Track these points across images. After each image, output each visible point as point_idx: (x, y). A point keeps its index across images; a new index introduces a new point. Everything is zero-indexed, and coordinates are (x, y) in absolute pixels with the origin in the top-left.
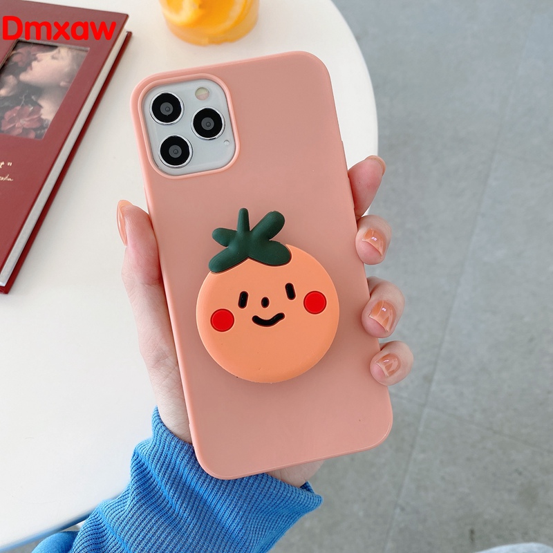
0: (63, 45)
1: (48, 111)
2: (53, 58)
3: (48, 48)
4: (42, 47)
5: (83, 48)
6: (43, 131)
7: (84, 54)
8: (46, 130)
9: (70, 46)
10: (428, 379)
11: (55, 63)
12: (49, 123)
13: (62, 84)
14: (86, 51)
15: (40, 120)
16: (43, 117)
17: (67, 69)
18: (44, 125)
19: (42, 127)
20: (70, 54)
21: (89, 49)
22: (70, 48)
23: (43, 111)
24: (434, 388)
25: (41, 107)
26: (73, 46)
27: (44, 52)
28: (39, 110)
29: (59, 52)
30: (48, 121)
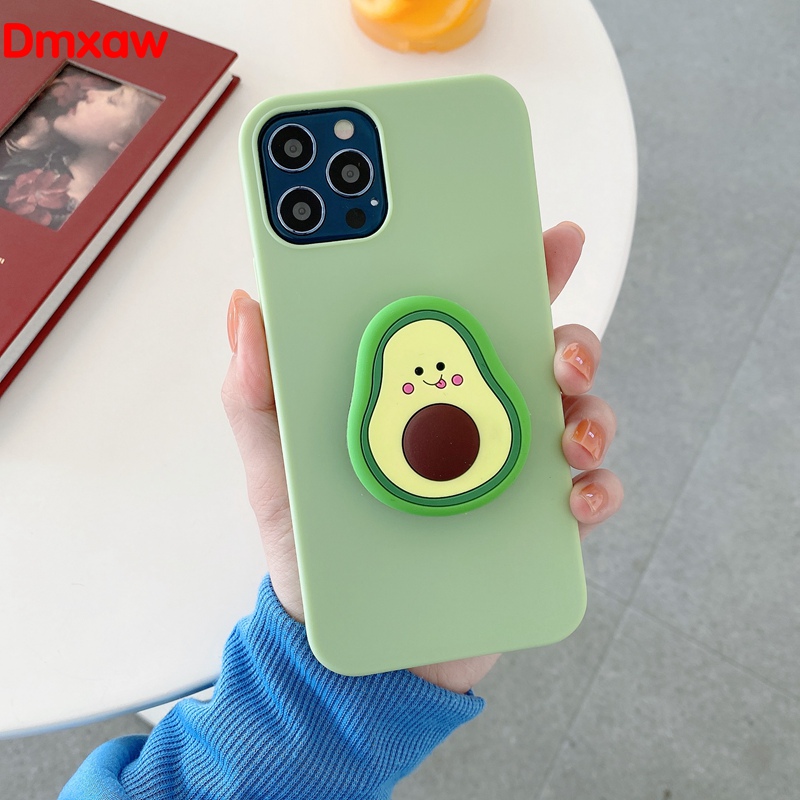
0: (129, 84)
1: (80, 185)
2: (111, 101)
3: (108, 84)
4: (99, 80)
5: (157, 95)
6: (63, 216)
7: (157, 104)
8: (69, 216)
9: (138, 87)
10: (640, 567)
11: (112, 111)
12: (76, 206)
13: (113, 146)
14: (161, 100)
15: (65, 198)
16: (70, 194)
17: (124, 124)
18: (68, 209)
19: (64, 211)
20: (137, 99)
21: (164, 97)
22: (138, 90)
23: (72, 184)
24: (646, 580)
25: (71, 177)
26: (143, 89)
27: (100, 88)
28: (68, 182)
29: (122, 91)
30: (76, 201)
